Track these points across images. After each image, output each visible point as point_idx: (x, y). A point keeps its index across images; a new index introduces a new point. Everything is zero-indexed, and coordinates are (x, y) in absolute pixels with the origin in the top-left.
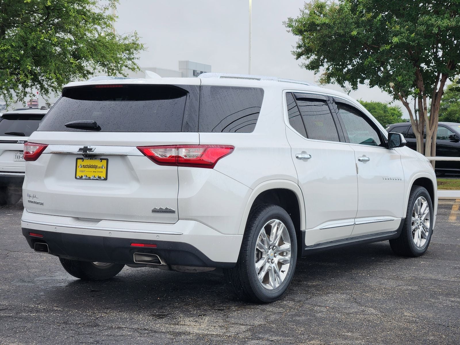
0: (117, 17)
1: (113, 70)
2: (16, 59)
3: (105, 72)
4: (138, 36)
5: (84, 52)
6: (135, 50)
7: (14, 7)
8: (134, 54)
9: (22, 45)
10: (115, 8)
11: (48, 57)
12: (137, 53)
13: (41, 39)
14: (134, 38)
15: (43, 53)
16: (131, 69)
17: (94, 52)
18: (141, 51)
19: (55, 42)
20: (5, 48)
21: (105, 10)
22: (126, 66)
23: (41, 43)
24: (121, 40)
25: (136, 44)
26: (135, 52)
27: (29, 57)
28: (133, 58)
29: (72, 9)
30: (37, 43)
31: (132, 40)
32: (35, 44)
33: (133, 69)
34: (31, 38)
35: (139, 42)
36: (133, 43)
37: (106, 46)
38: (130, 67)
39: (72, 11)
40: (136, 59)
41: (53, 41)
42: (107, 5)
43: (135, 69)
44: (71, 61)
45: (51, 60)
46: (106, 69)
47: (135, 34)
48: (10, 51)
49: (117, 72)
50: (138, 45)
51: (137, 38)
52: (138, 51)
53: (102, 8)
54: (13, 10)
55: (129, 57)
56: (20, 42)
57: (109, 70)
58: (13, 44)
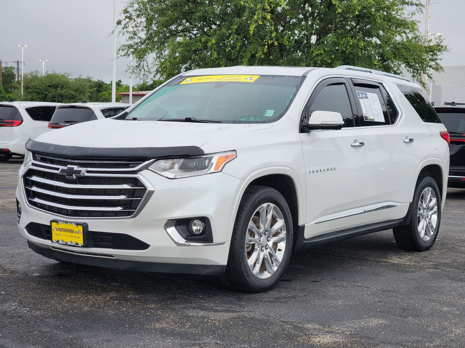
0: (419, 22)
1: (418, 70)
2: (328, 62)
3: (409, 72)
4: (442, 38)
5: (388, 55)
6: (439, 51)
7: (329, 16)
8: (438, 56)
9: (333, 50)
10: (421, 13)
11: (356, 60)
12: (440, 54)
13: (350, 44)
14: (438, 40)
15: (351, 56)
16: (435, 69)
17: (397, 54)
18: (444, 52)
19: (362, 47)
20: (319, 52)
21: (412, 16)
22: (430, 67)
23: (350, 47)
24: (425, 42)
25: (440, 46)
26: (438, 53)
27: (339, 60)
28: (436, 59)
29: (379, 16)
30: (346, 48)
31: (437, 42)
32: (345, 48)
33: (437, 69)
34: (342, 43)
35: (443, 44)
36: (437, 45)
37: (409, 49)
38: (434, 67)
39: (378, 18)
40: (439, 60)
41: (360, 45)
42: (415, 10)
43: (438, 69)
44: (375, 63)
45: (358, 62)
46: (412, 70)
47: (439, 37)
48: (323, 56)
49: (422, 72)
50: (442, 47)
51: (441, 40)
52: (441, 52)
53: (410, 13)
54: (329, 18)
55: (432, 58)
56: (332, 47)
57: (415, 71)
58: (326, 49)
